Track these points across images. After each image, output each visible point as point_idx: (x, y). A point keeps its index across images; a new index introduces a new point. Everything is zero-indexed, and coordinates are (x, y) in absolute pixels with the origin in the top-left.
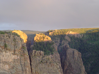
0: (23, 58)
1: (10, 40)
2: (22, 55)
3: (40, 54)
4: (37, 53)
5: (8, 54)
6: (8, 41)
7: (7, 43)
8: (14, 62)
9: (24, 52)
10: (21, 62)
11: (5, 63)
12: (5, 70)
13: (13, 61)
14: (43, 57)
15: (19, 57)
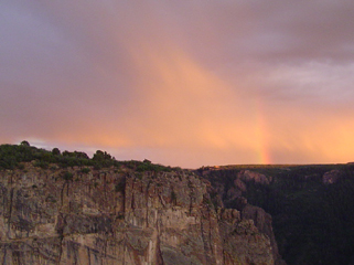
0: (206, 223)
1: (181, 184)
2: (206, 216)
3: (233, 216)
4: (225, 214)
5: (178, 213)
6: (179, 187)
7: (176, 191)
8: (190, 230)
9: (208, 210)
10: (202, 231)
11: (172, 232)
12: (171, 247)
13: (187, 228)
14: (238, 222)
15: (198, 221)
